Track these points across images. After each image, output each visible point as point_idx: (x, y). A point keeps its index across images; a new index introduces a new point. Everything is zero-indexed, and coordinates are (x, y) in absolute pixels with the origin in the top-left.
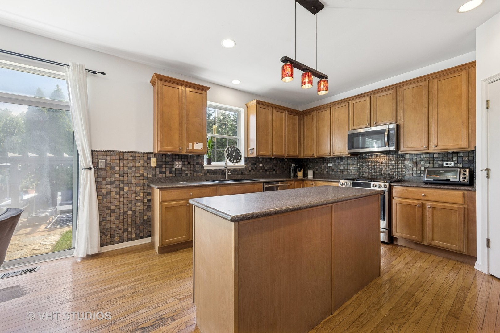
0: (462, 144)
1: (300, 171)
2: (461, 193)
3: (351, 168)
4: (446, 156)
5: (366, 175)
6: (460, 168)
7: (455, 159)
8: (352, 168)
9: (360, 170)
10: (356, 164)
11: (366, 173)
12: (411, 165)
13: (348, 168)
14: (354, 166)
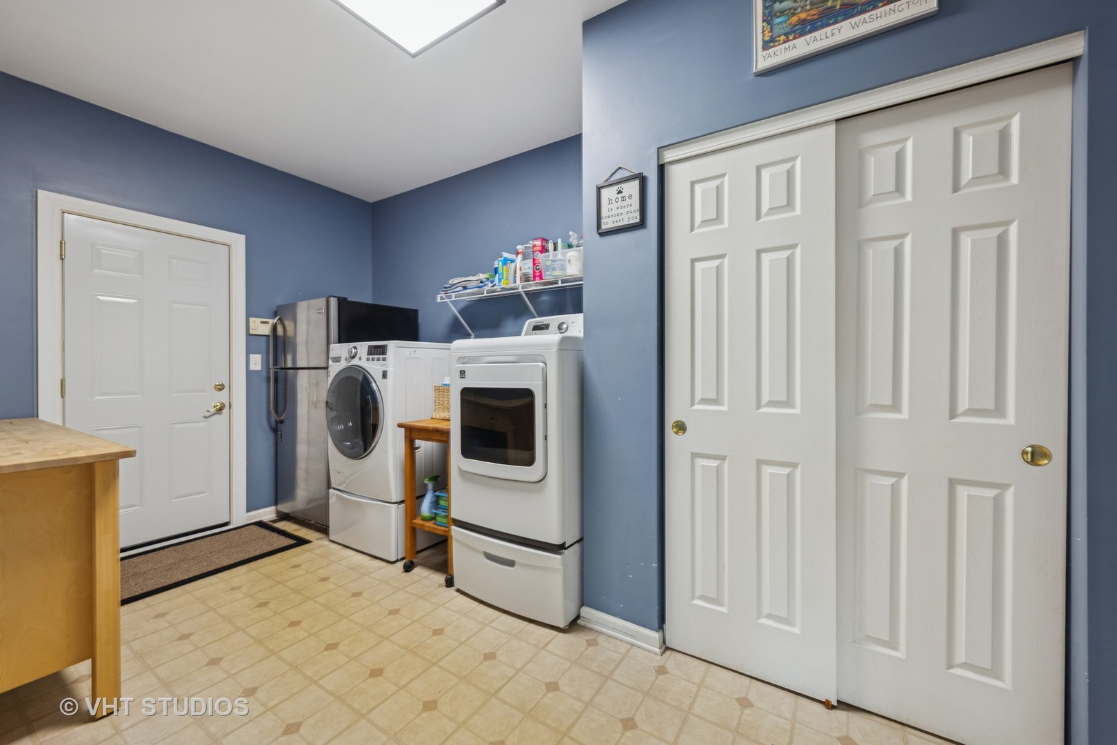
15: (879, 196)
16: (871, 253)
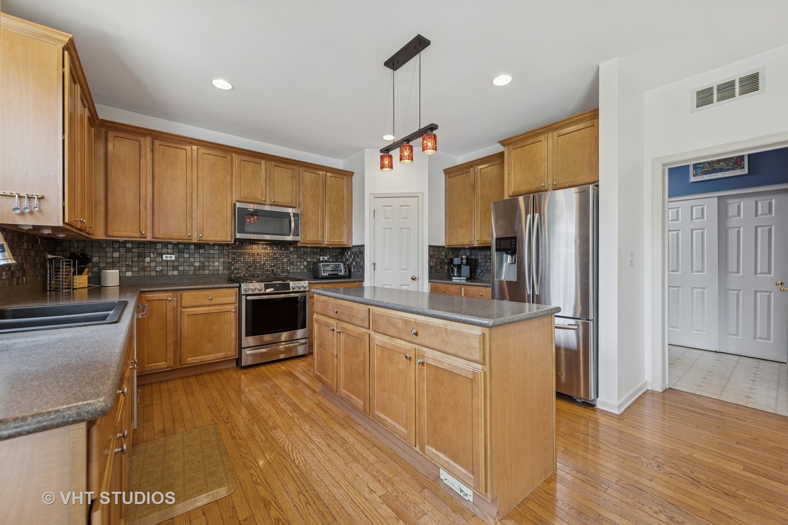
1: (80, 273)
3: (216, 264)
4: (322, 250)
5: (242, 273)
8: (218, 263)
9: (233, 267)
10: (225, 256)
11: (242, 271)
13: (211, 264)
14: (222, 260)
15: (732, 217)
16: (730, 232)
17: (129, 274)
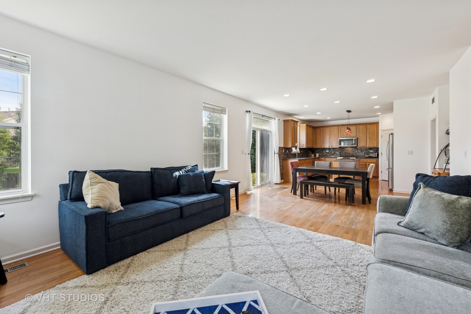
0: (375, 146)
1: (312, 154)
2: (375, 160)
3: (337, 153)
4: (371, 149)
6: (375, 152)
7: (373, 150)
9: (341, 153)
10: (340, 151)
12: (360, 152)
17: (320, 154)
